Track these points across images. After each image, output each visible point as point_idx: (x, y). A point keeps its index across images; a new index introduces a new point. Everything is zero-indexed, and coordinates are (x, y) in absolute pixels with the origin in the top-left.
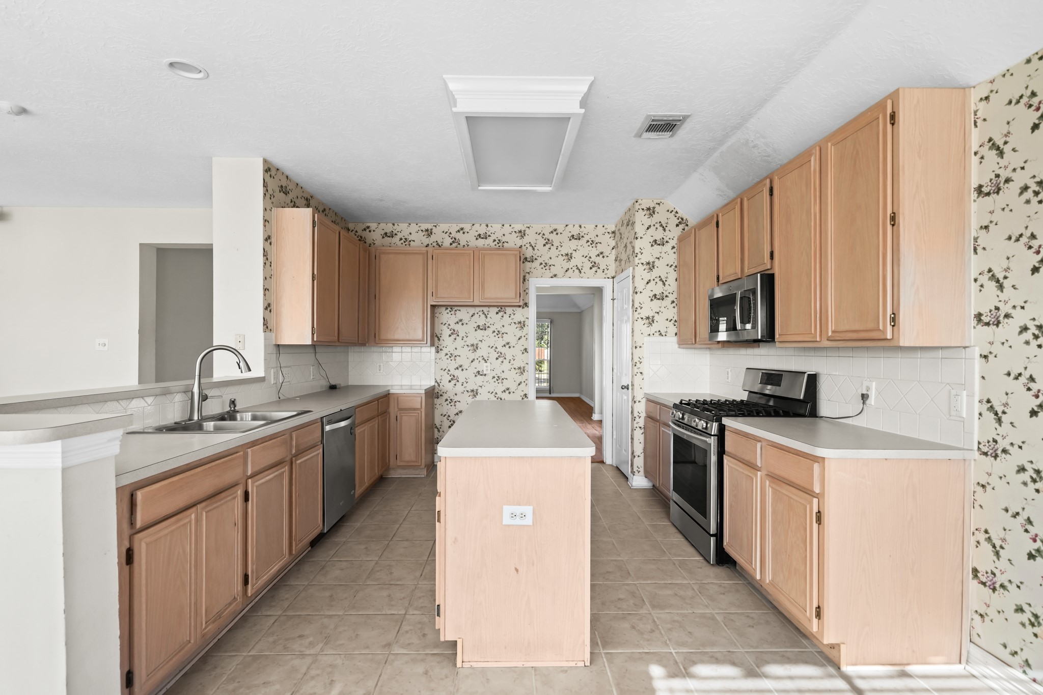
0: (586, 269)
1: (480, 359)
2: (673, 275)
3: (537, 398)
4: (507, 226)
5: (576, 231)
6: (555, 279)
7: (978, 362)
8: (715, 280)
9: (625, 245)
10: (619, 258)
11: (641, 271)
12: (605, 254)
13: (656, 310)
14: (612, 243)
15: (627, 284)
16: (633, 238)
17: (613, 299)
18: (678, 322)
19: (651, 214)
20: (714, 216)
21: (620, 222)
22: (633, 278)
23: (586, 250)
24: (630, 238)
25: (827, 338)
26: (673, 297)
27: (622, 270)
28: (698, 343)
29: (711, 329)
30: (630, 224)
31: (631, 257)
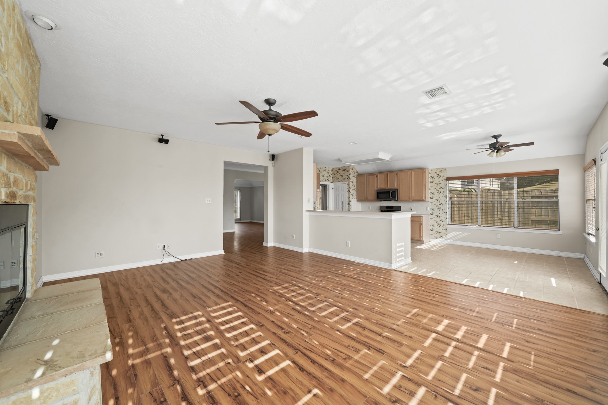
0: (327, 180)
2: (356, 185)
3: (235, 223)
5: (325, 169)
7: (430, 203)
8: (376, 187)
9: (342, 176)
10: (336, 177)
11: (351, 183)
12: (330, 176)
13: (353, 192)
14: (331, 173)
15: (343, 186)
16: (348, 174)
17: (332, 188)
18: (357, 196)
19: (353, 169)
20: (376, 174)
21: (337, 168)
22: (349, 184)
23: (327, 174)
24: (346, 174)
25: (412, 200)
26: (356, 189)
27: (339, 181)
28: (367, 200)
29: (378, 198)
30: (346, 170)
31: (346, 179)
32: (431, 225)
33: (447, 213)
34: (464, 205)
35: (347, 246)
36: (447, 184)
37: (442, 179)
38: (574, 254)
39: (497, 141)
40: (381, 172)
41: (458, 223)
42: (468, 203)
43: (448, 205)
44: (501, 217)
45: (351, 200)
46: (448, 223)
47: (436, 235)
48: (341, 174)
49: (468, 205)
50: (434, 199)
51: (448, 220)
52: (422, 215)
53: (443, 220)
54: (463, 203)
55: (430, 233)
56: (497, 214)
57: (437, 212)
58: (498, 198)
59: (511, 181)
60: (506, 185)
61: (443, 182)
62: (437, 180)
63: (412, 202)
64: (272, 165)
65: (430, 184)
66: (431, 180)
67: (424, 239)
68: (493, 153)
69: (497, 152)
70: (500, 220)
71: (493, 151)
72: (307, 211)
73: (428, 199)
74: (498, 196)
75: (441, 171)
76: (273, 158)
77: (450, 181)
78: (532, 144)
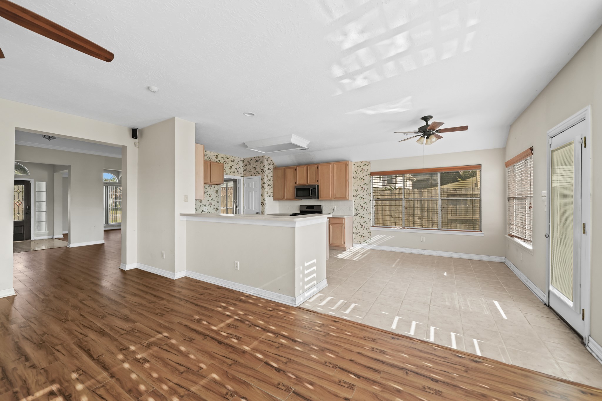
0: (236, 173)
1: (203, 205)
2: (272, 179)
4: (212, 153)
5: (233, 159)
6: (227, 175)
7: (354, 202)
8: (294, 183)
9: (255, 168)
10: (248, 170)
11: (265, 177)
12: (241, 168)
13: (269, 189)
14: (243, 165)
15: (256, 180)
16: (262, 167)
17: (243, 184)
18: (273, 193)
19: (268, 160)
20: (294, 167)
21: (249, 158)
22: (262, 179)
23: (235, 166)
24: (259, 166)
25: (334, 199)
26: (272, 186)
27: (252, 175)
28: (285, 199)
29: (297, 196)
30: (259, 162)
31: (260, 172)
32: (354, 227)
33: (372, 213)
34: (387, 204)
35: (236, 268)
36: (372, 180)
37: (366, 174)
38: (496, 258)
39: (427, 124)
40: (300, 165)
41: (381, 224)
42: (390, 201)
43: (372, 205)
44: (421, 216)
45: (265, 198)
46: (372, 226)
47: (359, 239)
48: (254, 166)
49: (391, 205)
50: (358, 198)
51: (372, 222)
52: (345, 217)
53: (367, 222)
54: (386, 201)
55: (354, 237)
56: (417, 212)
57: (361, 212)
58: (419, 196)
59: (435, 177)
60: (430, 181)
61: (367, 178)
62: (360, 175)
63: (334, 200)
64: (135, 146)
65: (353, 180)
66: (354, 175)
67: (347, 245)
68: (423, 138)
69: (427, 138)
70: (420, 219)
71: (423, 136)
72: (182, 215)
73: (351, 197)
74: (419, 194)
75: (365, 165)
76: (134, 133)
77: (374, 177)
78: (465, 128)
